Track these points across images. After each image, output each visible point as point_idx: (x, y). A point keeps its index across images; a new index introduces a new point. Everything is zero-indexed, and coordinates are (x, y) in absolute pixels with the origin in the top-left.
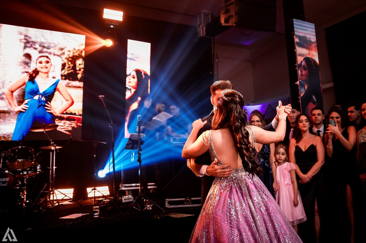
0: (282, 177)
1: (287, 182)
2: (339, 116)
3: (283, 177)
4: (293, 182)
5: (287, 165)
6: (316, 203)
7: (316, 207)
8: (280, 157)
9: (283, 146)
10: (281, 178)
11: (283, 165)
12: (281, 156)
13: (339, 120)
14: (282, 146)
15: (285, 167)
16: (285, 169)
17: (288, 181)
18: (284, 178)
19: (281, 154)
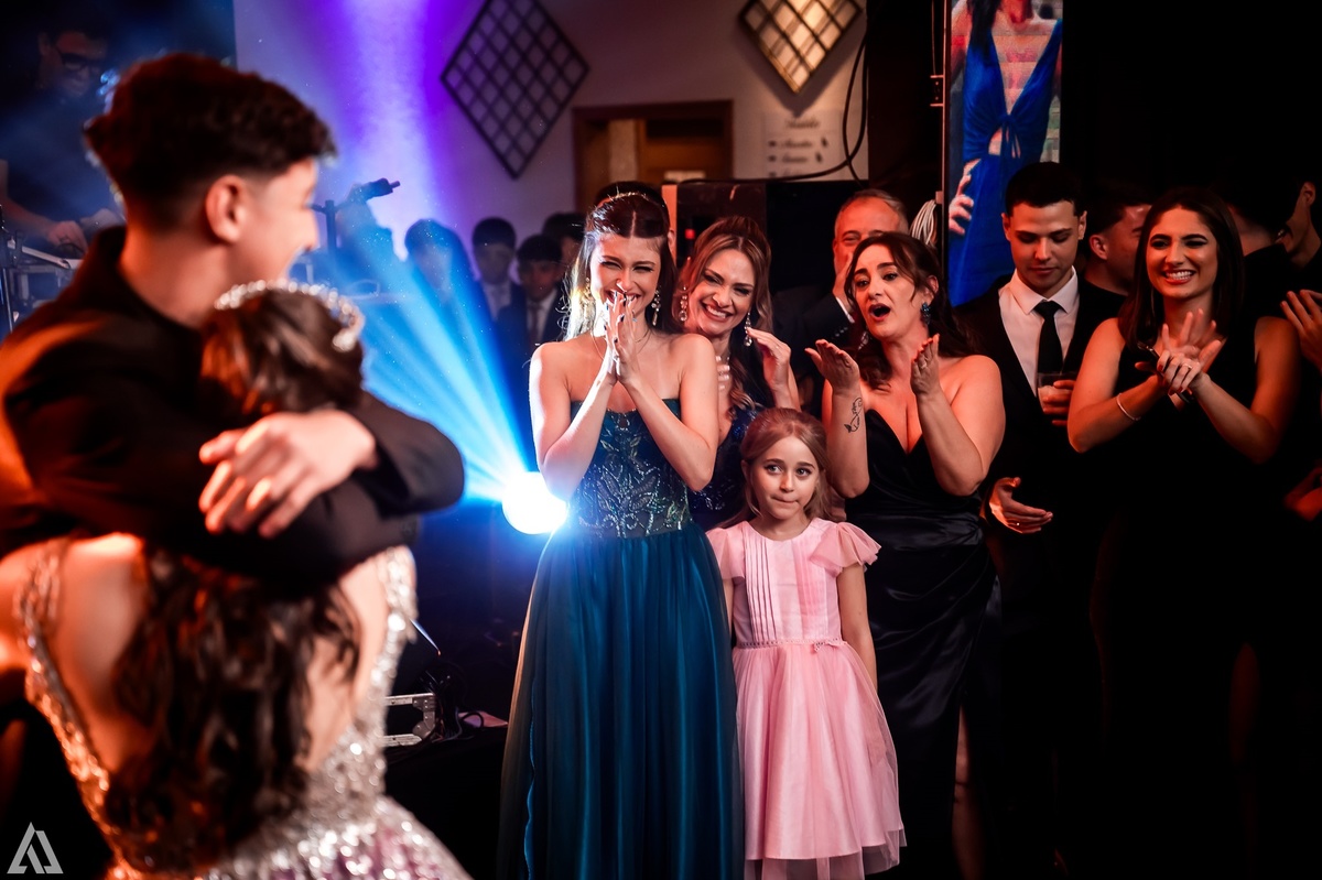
0: (795, 607)
1: (815, 635)
2: (1201, 230)
3: (802, 603)
4: (848, 634)
5: (825, 536)
6: (961, 737)
7: (962, 760)
8: (784, 491)
9: (803, 426)
10: (784, 612)
11: (798, 539)
12: (792, 481)
13: (1200, 254)
14: (794, 424)
15: (812, 548)
16: (813, 557)
17: (824, 624)
18: (803, 612)
19: (790, 473)
